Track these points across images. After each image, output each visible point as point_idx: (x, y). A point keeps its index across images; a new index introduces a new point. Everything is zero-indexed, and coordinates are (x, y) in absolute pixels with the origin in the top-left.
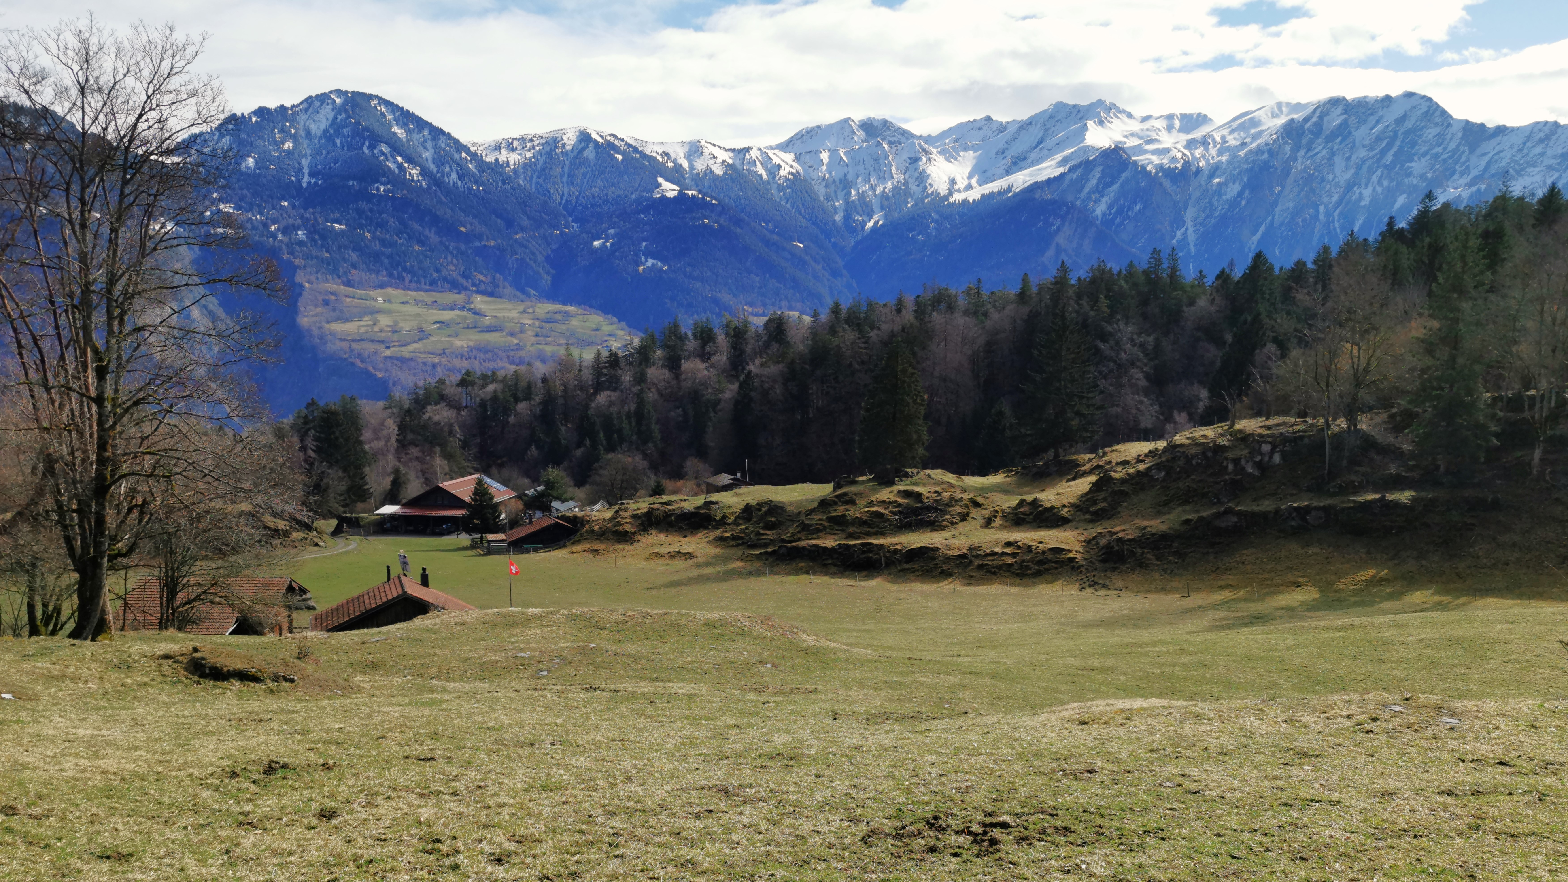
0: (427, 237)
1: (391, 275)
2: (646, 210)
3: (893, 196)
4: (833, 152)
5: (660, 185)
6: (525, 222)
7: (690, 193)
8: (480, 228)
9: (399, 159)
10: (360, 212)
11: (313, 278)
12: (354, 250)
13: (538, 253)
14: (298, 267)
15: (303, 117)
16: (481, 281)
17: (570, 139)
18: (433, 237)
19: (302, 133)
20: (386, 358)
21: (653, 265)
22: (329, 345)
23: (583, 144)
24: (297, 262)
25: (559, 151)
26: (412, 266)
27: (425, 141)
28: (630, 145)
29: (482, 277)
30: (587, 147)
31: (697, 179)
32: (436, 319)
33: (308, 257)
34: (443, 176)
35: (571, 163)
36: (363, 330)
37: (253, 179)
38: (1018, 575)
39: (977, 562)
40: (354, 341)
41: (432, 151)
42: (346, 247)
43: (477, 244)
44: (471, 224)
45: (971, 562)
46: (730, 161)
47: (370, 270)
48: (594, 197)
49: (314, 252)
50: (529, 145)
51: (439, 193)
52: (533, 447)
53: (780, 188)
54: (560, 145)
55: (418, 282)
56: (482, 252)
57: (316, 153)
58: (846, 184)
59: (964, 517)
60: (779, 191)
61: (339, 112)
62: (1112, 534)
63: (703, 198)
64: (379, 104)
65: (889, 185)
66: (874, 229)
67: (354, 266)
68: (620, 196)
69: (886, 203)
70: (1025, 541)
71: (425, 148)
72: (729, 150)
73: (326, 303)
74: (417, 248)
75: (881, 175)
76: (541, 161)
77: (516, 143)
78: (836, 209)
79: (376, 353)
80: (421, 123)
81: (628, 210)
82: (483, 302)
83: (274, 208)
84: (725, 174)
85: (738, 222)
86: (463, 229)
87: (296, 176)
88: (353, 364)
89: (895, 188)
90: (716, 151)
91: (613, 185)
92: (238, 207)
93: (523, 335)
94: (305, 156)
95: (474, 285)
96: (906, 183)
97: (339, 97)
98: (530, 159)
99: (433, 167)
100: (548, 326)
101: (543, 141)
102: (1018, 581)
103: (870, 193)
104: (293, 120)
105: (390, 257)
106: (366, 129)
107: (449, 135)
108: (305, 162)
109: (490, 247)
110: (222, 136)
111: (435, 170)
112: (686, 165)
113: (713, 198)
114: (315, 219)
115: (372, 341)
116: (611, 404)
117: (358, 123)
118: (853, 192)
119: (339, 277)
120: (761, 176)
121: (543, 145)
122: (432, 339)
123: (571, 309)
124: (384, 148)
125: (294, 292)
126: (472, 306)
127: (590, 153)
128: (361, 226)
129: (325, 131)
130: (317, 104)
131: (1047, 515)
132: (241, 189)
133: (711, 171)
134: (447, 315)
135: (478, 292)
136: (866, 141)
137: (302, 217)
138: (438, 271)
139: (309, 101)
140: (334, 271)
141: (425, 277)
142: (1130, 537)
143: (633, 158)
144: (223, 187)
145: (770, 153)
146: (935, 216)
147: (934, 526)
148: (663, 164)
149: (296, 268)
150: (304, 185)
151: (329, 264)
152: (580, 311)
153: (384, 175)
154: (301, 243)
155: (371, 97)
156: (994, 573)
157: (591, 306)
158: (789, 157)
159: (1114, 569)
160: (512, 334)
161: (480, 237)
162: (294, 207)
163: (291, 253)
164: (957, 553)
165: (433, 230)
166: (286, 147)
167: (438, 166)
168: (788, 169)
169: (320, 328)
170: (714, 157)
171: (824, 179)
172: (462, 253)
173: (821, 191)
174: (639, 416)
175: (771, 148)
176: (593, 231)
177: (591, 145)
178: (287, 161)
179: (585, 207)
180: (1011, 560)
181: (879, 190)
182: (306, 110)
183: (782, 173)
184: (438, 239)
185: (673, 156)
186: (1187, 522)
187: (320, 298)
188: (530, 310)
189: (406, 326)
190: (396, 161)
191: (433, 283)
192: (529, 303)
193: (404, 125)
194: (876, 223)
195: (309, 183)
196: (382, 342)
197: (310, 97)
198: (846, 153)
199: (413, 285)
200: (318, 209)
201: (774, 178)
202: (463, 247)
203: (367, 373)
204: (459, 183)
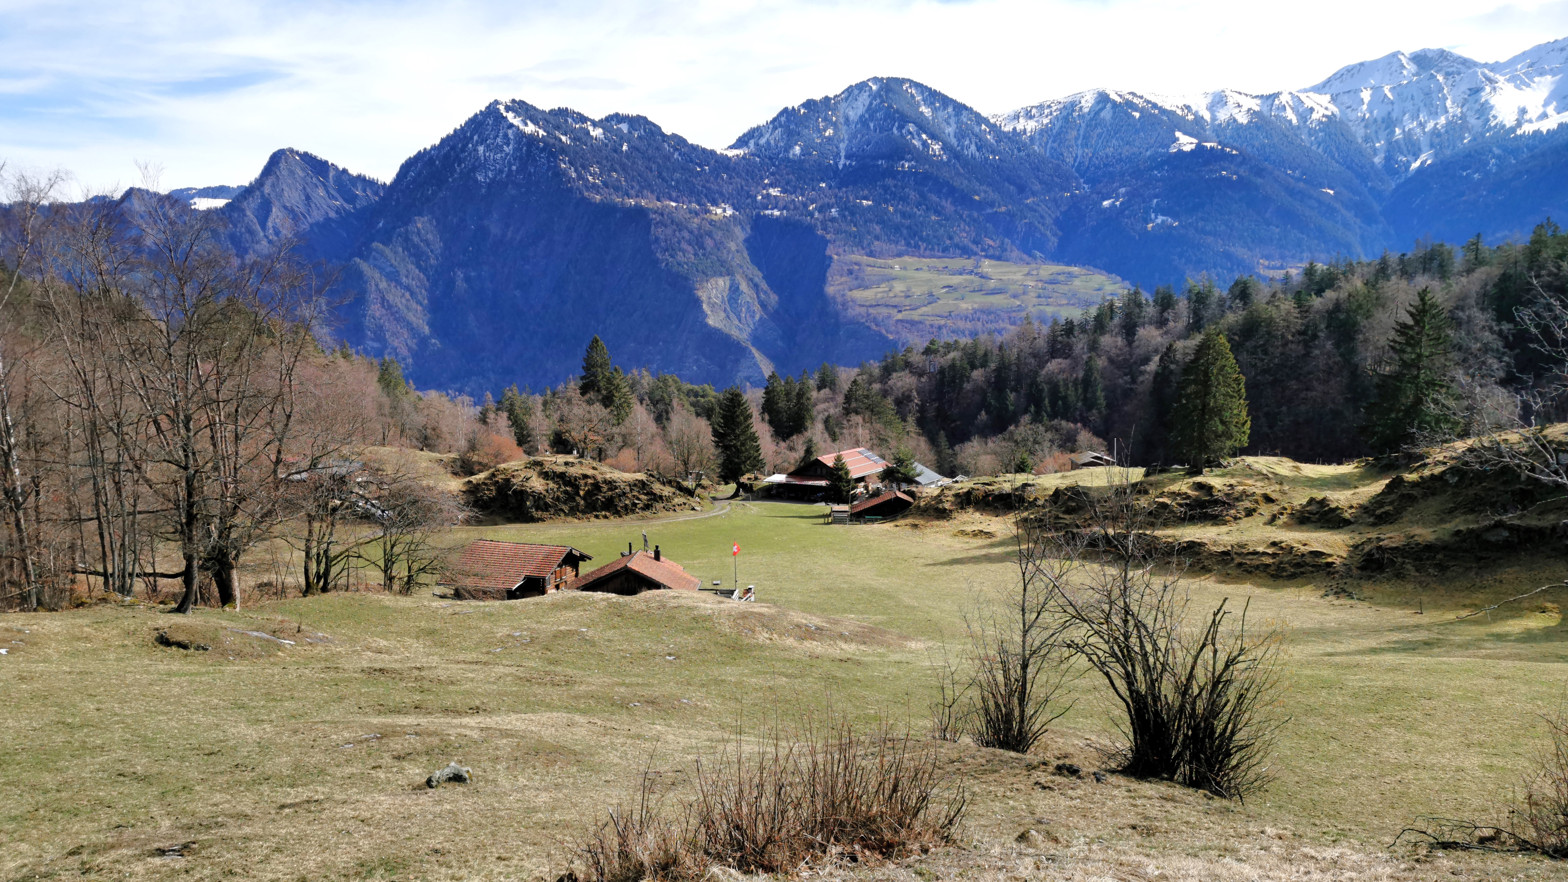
0: (943, 208)
1: (908, 244)
2: (1160, 166)
3: (1447, 132)
4: (1377, 90)
5: (1178, 139)
6: (1037, 187)
7: (1208, 145)
8: (993, 195)
9: (924, 136)
10: (886, 189)
11: (841, 251)
12: (877, 223)
13: (1046, 216)
14: (829, 241)
15: (844, 105)
16: (990, 246)
17: (1088, 102)
18: (948, 206)
19: (842, 120)
20: (898, 321)
21: (1163, 222)
22: (850, 310)
23: (1100, 106)
24: (828, 237)
25: (1076, 114)
26: (928, 235)
27: (949, 117)
28: (1149, 102)
29: (991, 243)
30: (1104, 107)
31: (1218, 130)
32: (946, 283)
33: (837, 232)
34: (963, 149)
35: (1087, 126)
36: (879, 295)
37: (797, 166)
38: (1272, 576)
39: (1238, 560)
40: (871, 306)
41: (954, 126)
42: (871, 221)
43: (989, 211)
44: (985, 192)
45: (1233, 559)
46: (1257, 109)
47: (890, 240)
48: (1107, 157)
49: (844, 227)
50: (1046, 111)
51: (958, 166)
52: (983, 413)
53: (1311, 132)
54: (1077, 108)
55: (933, 249)
56: (994, 218)
57: (853, 136)
58: (1389, 123)
59: (1249, 513)
60: (1310, 135)
61: (875, 99)
62: (1379, 539)
63: (1222, 149)
64: (910, 87)
65: (1442, 120)
66: (1420, 170)
67: (877, 238)
68: (1134, 154)
69: (1437, 141)
70: (1289, 542)
71: (948, 124)
72: (1256, 97)
73: (850, 272)
74: (933, 218)
75: (1433, 110)
76: (1057, 126)
77: (1034, 111)
78: (1375, 151)
79: (889, 317)
80: (946, 101)
81: (1141, 167)
82: (990, 266)
83: (813, 190)
84: (1250, 122)
85: (1260, 172)
86: (977, 198)
87: (834, 160)
88: (869, 328)
89: (1449, 123)
90: (1242, 100)
91: (1128, 143)
92: (784, 191)
93: (1025, 297)
94: (843, 140)
95: (983, 250)
96: (1463, 117)
97: (875, 83)
98: (1047, 125)
99: (954, 141)
100: (1050, 287)
101: (1061, 106)
102: (1271, 582)
103: (1418, 130)
104: (835, 109)
105: (909, 228)
106: (897, 111)
107: (971, 109)
108: (842, 146)
109: (1001, 213)
110: (775, 128)
111: (956, 144)
112: (1207, 116)
113: (1233, 148)
114: (847, 197)
115: (887, 306)
116: (1062, 371)
117: (890, 107)
118: (1398, 131)
119: (863, 249)
120: (1290, 121)
121: (1060, 110)
122: (940, 302)
123: (1075, 269)
124: (911, 127)
125: (825, 263)
126: (980, 270)
127: (1107, 114)
128: (886, 201)
129: (862, 116)
130: (856, 92)
131: (1331, 515)
132: (788, 174)
133: (1235, 120)
134: (956, 280)
135: (986, 257)
136: (1417, 74)
137: (836, 196)
138: (951, 238)
139: (850, 90)
140: (860, 244)
141: (939, 245)
142: (1394, 545)
143: (1151, 114)
144: (773, 174)
145: (1303, 97)
146: (1497, 151)
147: (1216, 520)
148: (1183, 118)
149: (826, 242)
150: (840, 167)
151: (855, 237)
152: (1084, 271)
153: (909, 153)
154: (833, 220)
155: (904, 81)
156: (1250, 572)
157: (1095, 266)
158: (1325, 99)
159: (1369, 578)
160: (1015, 296)
161: (992, 205)
162: (830, 187)
163: (825, 229)
164: (1222, 549)
165: (950, 200)
166: (827, 134)
167: (959, 140)
168: (1322, 111)
169: (843, 295)
170: (1239, 106)
171: (1363, 119)
172: (975, 220)
173: (1360, 133)
174: (1087, 383)
175: (1306, 91)
176: (1104, 191)
177: (1109, 105)
178: (828, 147)
179: (1098, 168)
180: (1268, 561)
181: (1430, 126)
182: (847, 99)
183: (1315, 116)
184: (953, 209)
185: (1194, 109)
186: (1458, 533)
187: (846, 268)
188: (1035, 272)
189: (917, 291)
190: (921, 139)
191: (945, 250)
192: (1034, 266)
193: (931, 104)
194: (1423, 163)
195: (845, 165)
196: (895, 307)
197: (851, 86)
198: (1391, 90)
199: (928, 253)
200: (851, 188)
201: (1306, 121)
202: (975, 215)
203: (881, 335)
204: (977, 154)
